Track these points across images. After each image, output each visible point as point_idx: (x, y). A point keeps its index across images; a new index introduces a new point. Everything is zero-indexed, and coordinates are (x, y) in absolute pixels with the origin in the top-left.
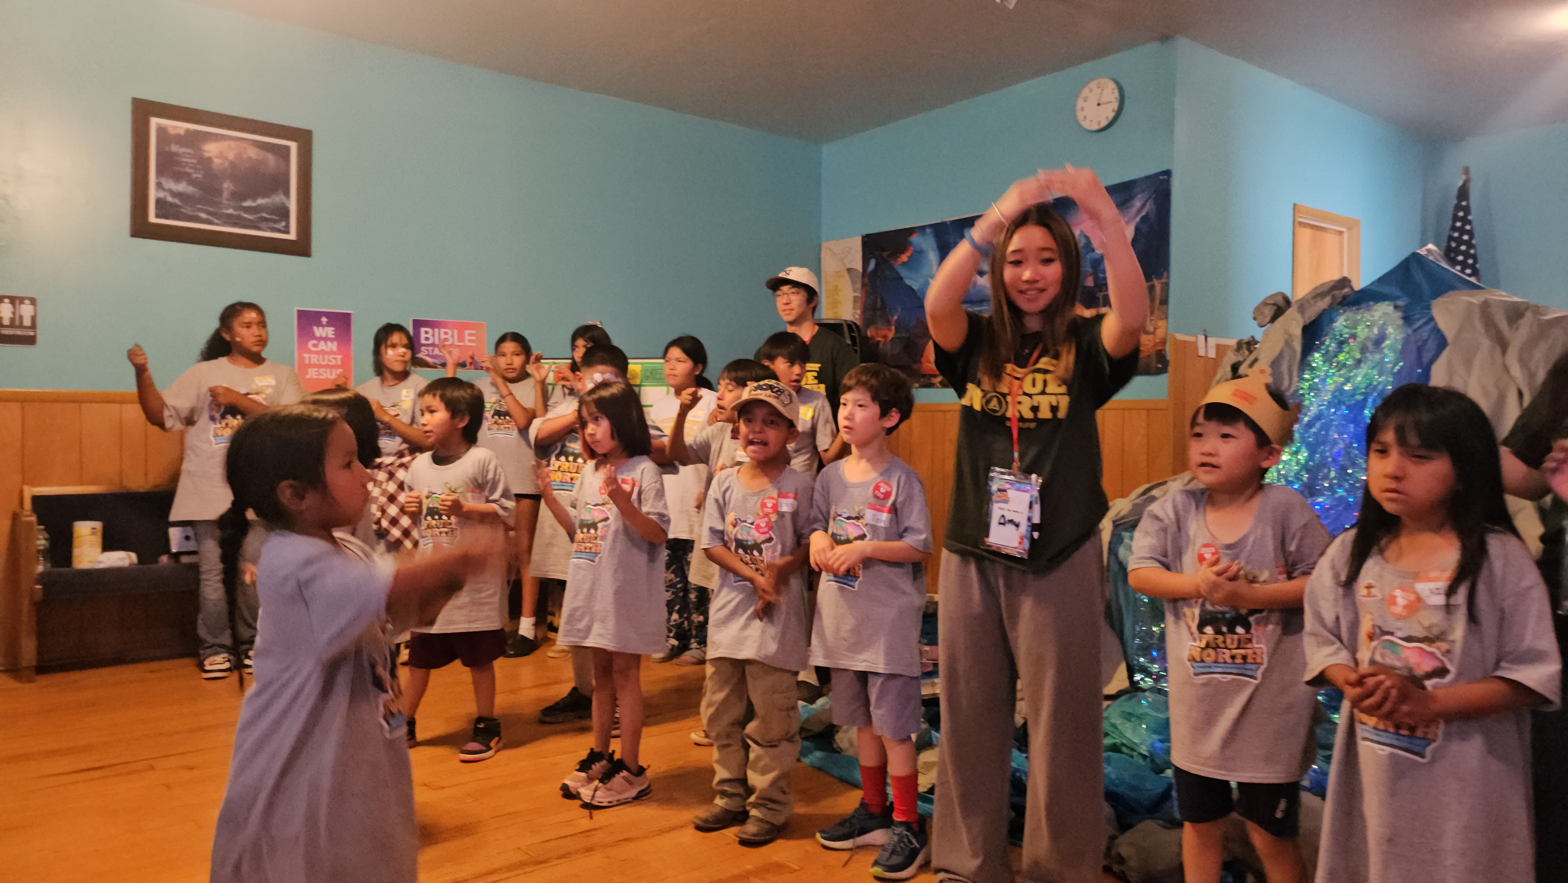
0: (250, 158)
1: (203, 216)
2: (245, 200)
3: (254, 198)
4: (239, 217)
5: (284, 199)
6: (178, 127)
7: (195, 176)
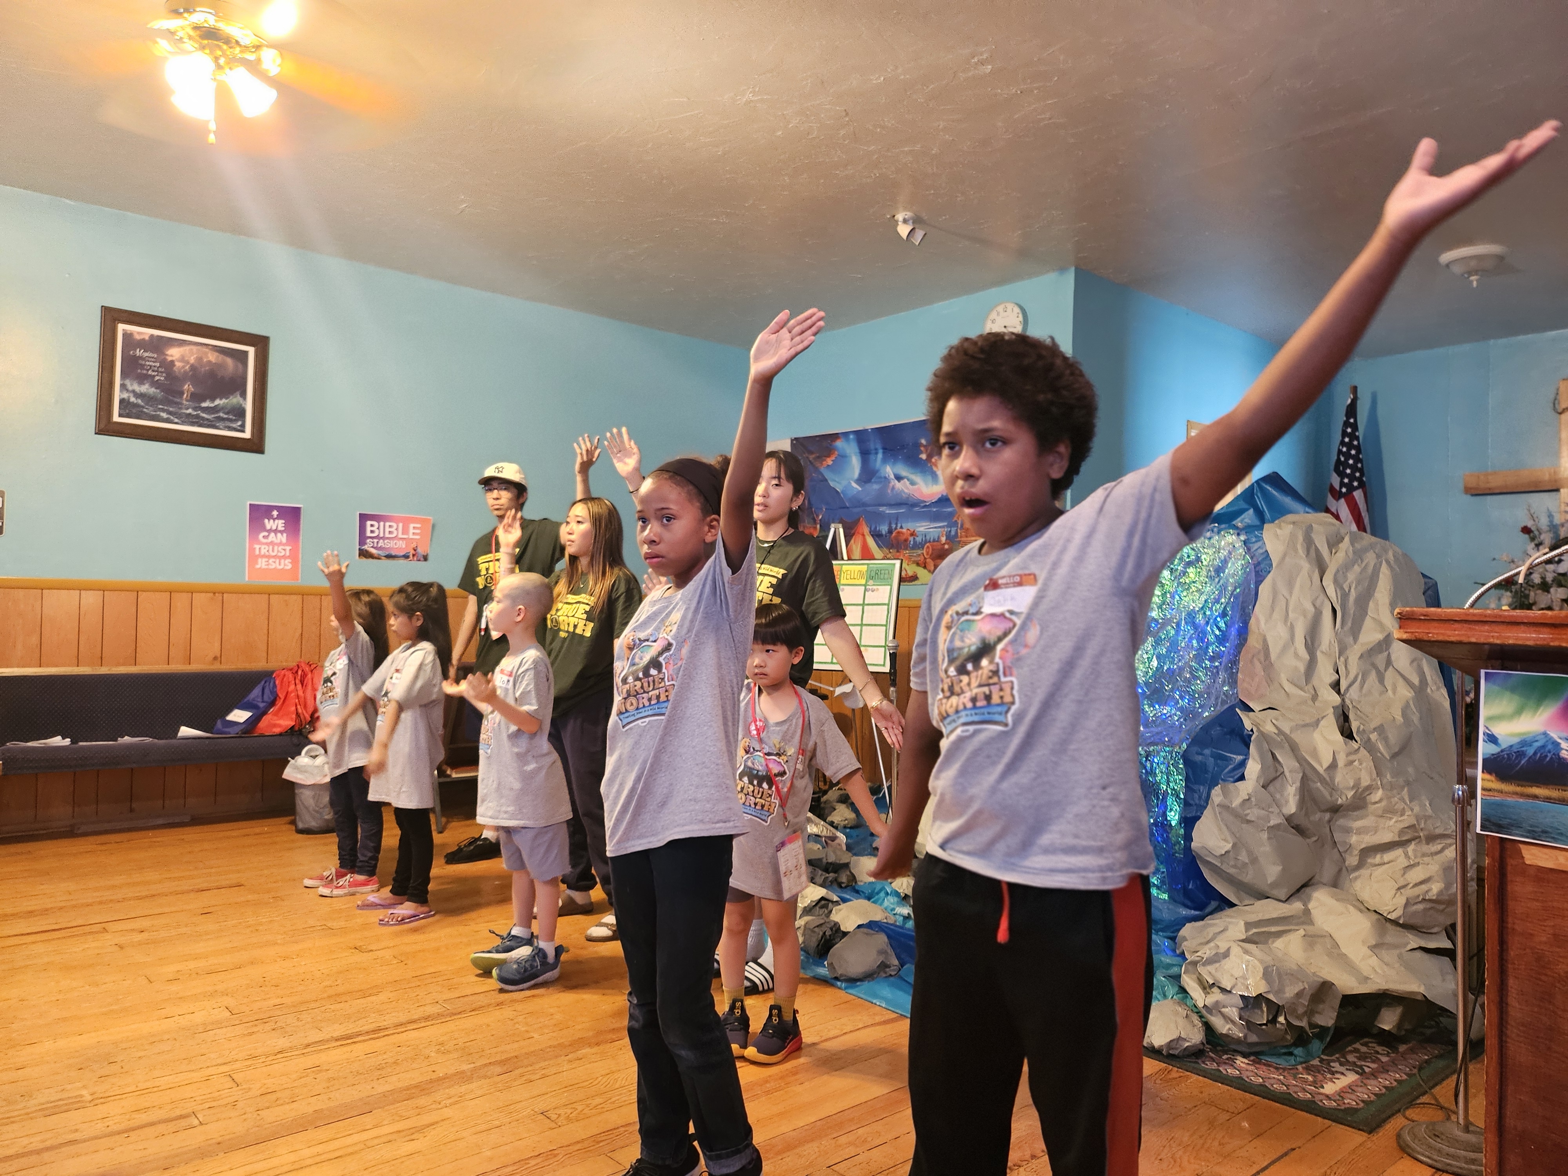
0: (210, 362)
1: (164, 415)
2: (204, 401)
3: (213, 400)
4: (197, 416)
5: (241, 400)
6: (144, 332)
7: (157, 378)
